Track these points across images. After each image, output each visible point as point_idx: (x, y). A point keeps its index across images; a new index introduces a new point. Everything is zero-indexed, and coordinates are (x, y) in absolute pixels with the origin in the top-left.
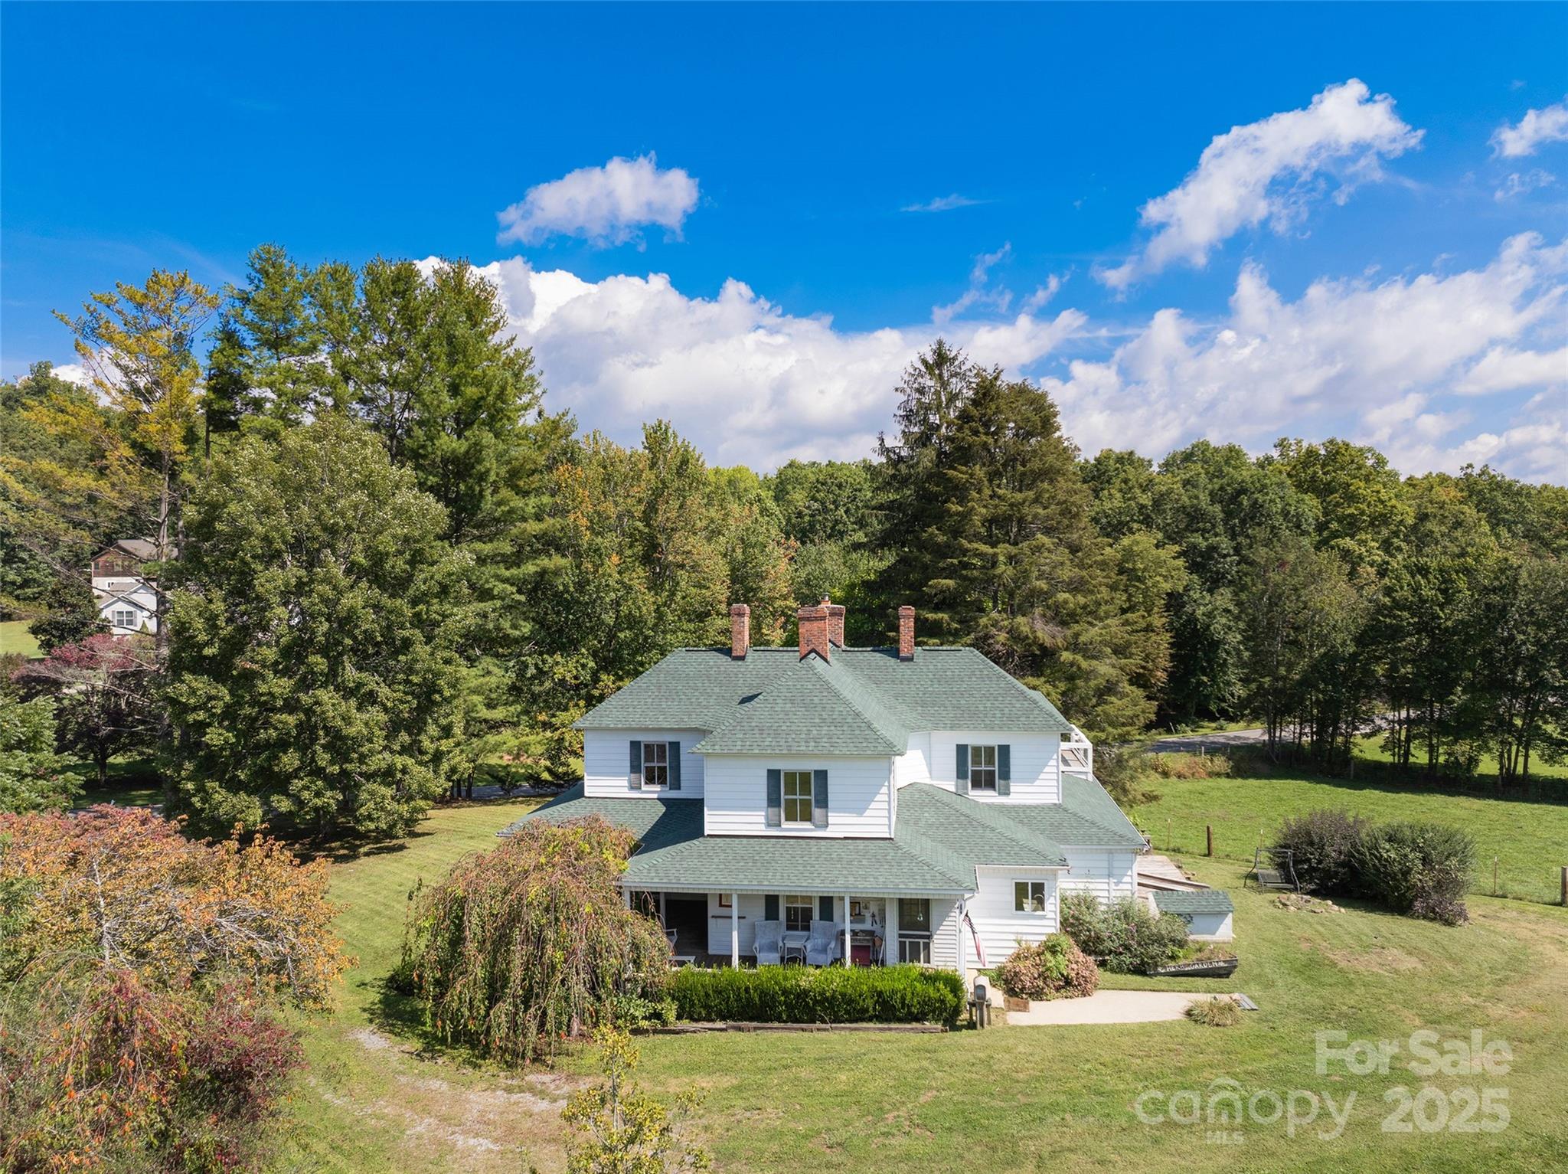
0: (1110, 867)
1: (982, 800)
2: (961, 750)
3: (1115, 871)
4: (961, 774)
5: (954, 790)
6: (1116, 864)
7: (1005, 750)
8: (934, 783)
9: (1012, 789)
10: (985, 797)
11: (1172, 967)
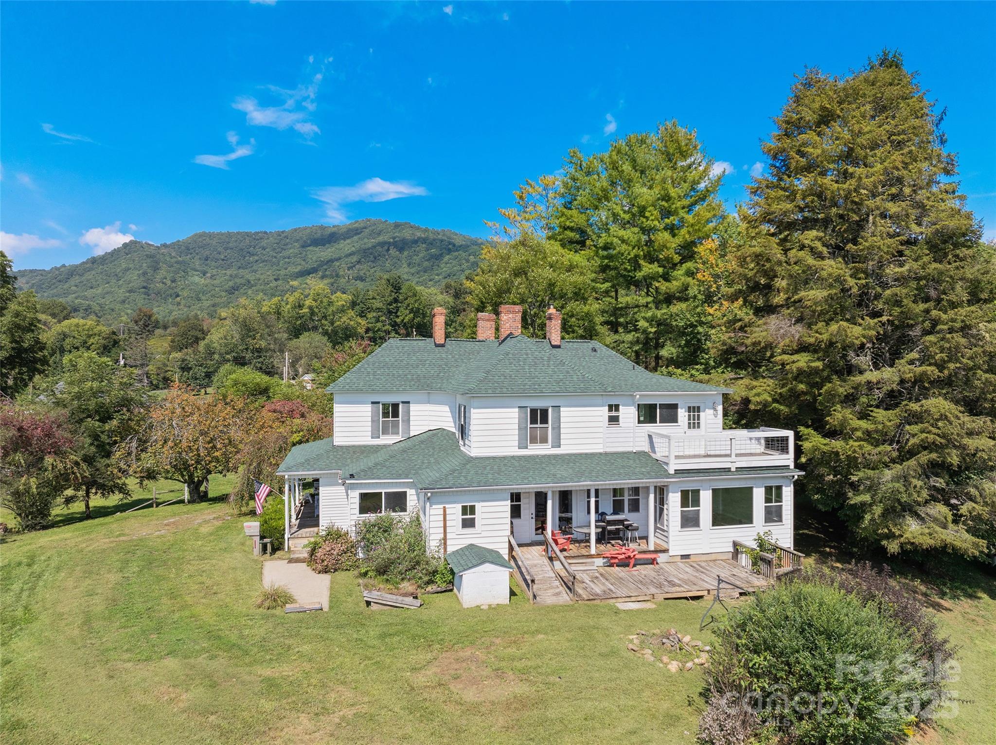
1: (461, 448)
2: (459, 407)
4: (459, 428)
5: (458, 438)
7: (465, 409)
8: (456, 431)
9: (466, 441)
10: (462, 445)
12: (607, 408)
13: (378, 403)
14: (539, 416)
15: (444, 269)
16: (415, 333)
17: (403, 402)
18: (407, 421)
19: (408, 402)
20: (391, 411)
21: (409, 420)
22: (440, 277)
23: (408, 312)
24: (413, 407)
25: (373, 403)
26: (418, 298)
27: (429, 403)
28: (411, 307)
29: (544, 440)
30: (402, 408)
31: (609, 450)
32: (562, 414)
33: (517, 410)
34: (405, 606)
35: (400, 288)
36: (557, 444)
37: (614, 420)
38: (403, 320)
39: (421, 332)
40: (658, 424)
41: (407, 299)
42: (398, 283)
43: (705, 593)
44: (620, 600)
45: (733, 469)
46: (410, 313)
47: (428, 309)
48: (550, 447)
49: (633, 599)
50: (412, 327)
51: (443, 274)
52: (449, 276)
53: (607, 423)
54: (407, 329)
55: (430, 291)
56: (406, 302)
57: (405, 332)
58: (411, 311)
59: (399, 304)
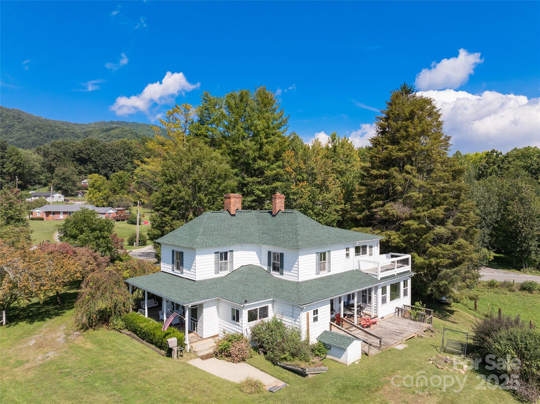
0: (293, 313)
1: (275, 276)
2: (269, 253)
3: (294, 315)
4: (269, 264)
5: (267, 270)
6: (295, 312)
7: (282, 255)
8: (262, 266)
9: (284, 273)
10: (276, 274)
11: (284, 363)
12: (345, 250)
13: (218, 253)
14: (323, 257)
15: (16, 135)
16: (17, 179)
17: (230, 251)
18: (232, 262)
19: (232, 251)
20: (224, 256)
21: (233, 261)
22: (13, 140)
23: (12, 165)
24: (234, 253)
25: (215, 253)
26: (19, 156)
27: (242, 250)
28: (14, 162)
29: (324, 269)
30: (230, 255)
31: (346, 270)
32: (331, 255)
33: (315, 255)
34: (323, 372)
35: (5, 149)
36: (329, 271)
37: (347, 255)
38: (8, 171)
39: (21, 178)
40: (361, 255)
41: (11, 156)
42: (5, 146)
43: (415, 335)
44: (394, 345)
45: (396, 275)
46: (14, 166)
47: (26, 163)
48: (327, 272)
49: (397, 343)
50: (15, 175)
51: (15, 138)
52: (20, 139)
53: (345, 257)
54: (11, 176)
55: (26, 151)
56: (11, 159)
57: (10, 178)
58: (15, 164)
59: (5, 160)
